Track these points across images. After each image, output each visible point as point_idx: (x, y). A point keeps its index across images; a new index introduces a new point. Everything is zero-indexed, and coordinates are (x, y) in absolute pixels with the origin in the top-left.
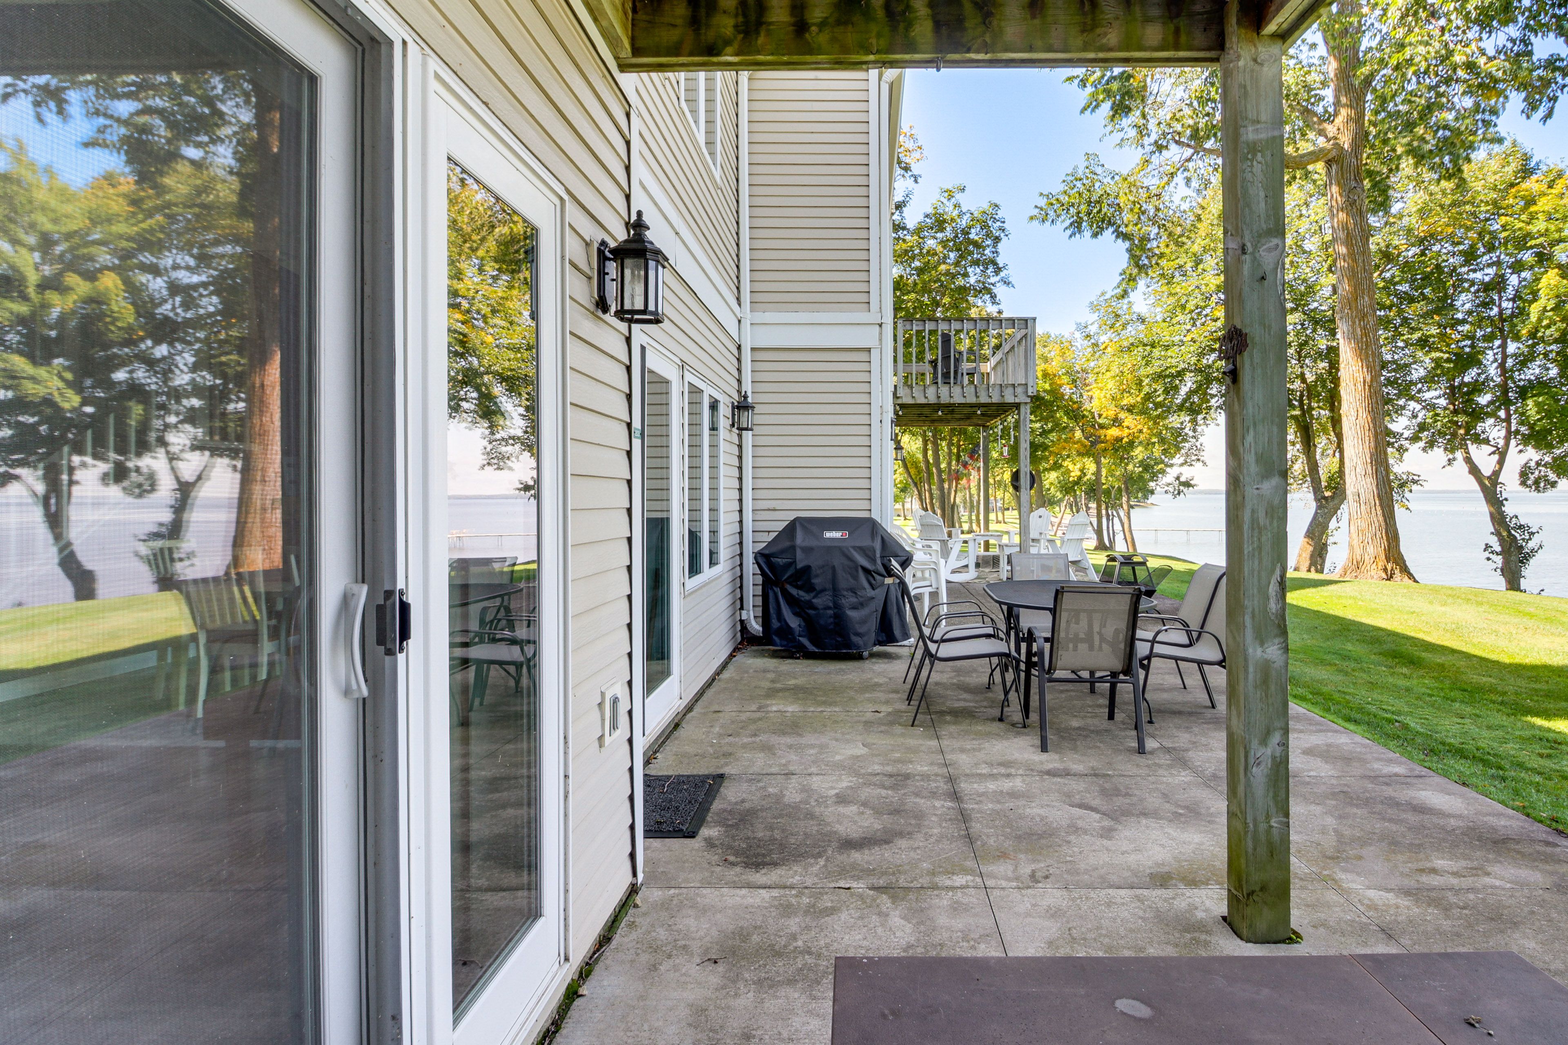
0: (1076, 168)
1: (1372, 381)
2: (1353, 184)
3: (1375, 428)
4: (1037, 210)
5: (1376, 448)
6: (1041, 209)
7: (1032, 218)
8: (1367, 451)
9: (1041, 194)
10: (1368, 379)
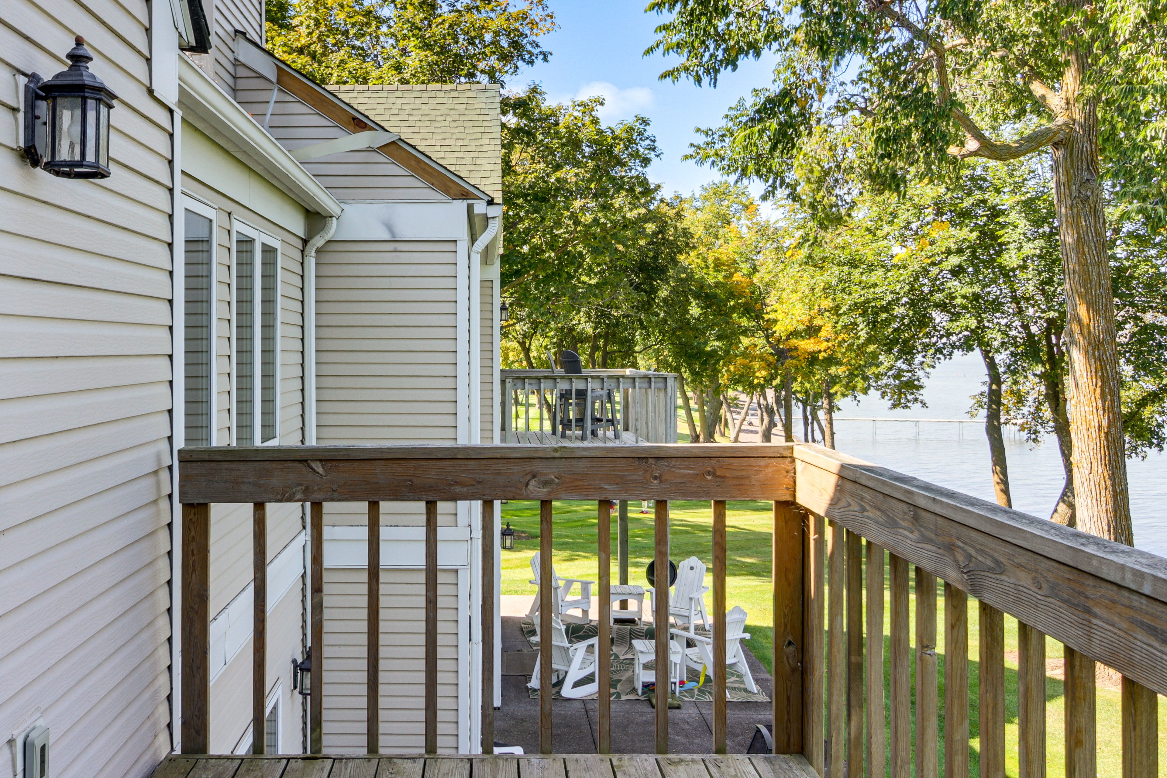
0: (742, 99)
1: (1109, 427)
2: (1086, 175)
3: (1113, 485)
4: (693, 149)
5: (1115, 511)
6: (699, 148)
7: (687, 157)
8: (1104, 516)
9: (698, 130)
10: (1105, 424)
